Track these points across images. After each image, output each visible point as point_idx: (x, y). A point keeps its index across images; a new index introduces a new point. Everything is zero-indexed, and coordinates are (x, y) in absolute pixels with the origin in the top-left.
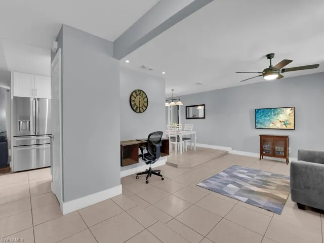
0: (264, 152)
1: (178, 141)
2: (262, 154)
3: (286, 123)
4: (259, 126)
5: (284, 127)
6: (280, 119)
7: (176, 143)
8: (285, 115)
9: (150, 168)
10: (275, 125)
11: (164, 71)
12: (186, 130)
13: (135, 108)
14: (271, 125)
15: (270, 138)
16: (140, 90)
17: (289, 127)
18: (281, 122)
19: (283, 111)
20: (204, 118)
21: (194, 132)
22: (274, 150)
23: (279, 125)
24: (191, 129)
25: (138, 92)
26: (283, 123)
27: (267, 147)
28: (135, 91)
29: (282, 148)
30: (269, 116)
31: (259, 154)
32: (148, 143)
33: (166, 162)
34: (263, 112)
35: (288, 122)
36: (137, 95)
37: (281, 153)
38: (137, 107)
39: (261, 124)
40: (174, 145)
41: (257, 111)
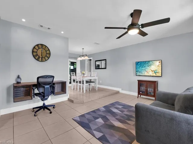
0: (141, 93)
1: (83, 84)
2: (139, 93)
3: (155, 72)
4: (138, 74)
5: (154, 75)
6: (152, 69)
7: (82, 85)
8: (155, 66)
9: (44, 104)
10: (149, 73)
11: (63, 31)
12: (93, 77)
13: (36, 58)
14: (146, 73)
15: (144, 83)
16: (43, 45)
17: (158, 75)
18: (152, 71)
19: (154, 63)
20: (105, 68)
21: (97, 78)
22: (147, 90)
23: (151, 74)
24: (95, 76)
25: (40, 46)
26: (154, 72)
27: (143, 88)
28: (37, 45)
29: (153, 90)
30: (145, 67)
31: (137, 94)
32: (38, 85)
33: (68, 99)
34: (141, 64)
35: (157, 71)
36: (39, 48)
37: (152, 93)
38: (39, 57)
39: (140, 72)
40: (80, 86)
41: (137, 63)
